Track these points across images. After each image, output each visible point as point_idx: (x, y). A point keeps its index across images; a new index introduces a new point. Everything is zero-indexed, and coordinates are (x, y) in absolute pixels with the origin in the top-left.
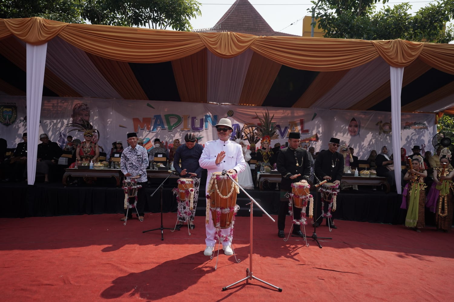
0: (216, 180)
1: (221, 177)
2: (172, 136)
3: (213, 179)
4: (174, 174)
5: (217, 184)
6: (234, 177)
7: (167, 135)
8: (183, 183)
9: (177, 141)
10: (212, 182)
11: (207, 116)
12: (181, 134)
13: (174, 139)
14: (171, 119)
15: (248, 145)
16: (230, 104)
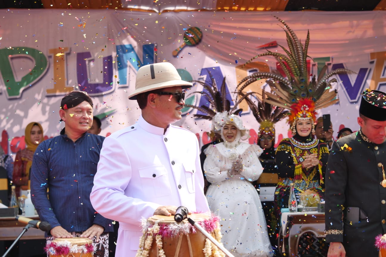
0: (158, 239)
1: (174, 227)
2: (18, 116)
3: (150, 234)
4: (36, 227)
5: (163, 248)
6: (209, 227)
7: (5, 114)
8: (63, 253)
9: (36, 129)
10: (149, 242)
11: (122, 50)
12: (48, 108)
13: (26, 123)
14: (15, 61)
15: (252, 131)
16: (189, 9)
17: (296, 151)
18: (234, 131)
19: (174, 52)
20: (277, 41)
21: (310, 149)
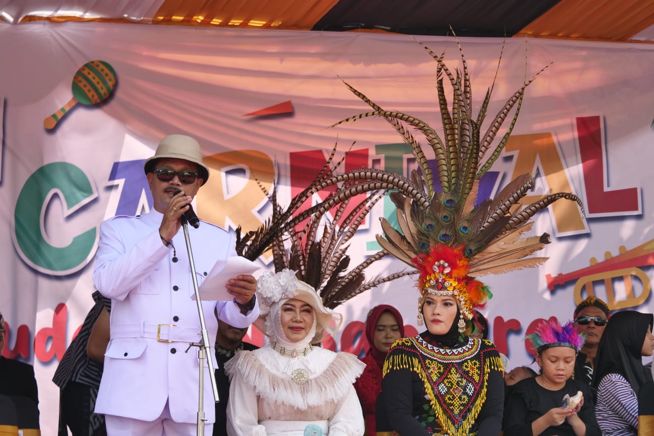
17: (429, 368)
18: (307, 317)
19: (47, 121)
20: (293, 102)
21: (463, 363)
